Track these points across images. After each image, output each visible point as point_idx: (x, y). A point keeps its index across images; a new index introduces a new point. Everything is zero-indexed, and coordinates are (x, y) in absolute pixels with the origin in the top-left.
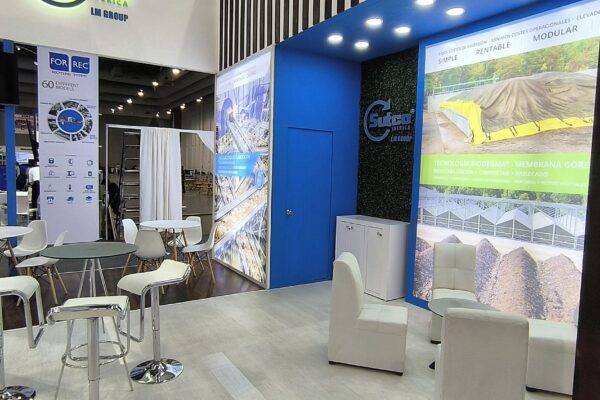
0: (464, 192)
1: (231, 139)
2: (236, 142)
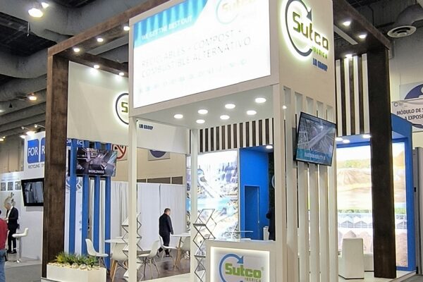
1: (203, 190)
2: (208, 192)
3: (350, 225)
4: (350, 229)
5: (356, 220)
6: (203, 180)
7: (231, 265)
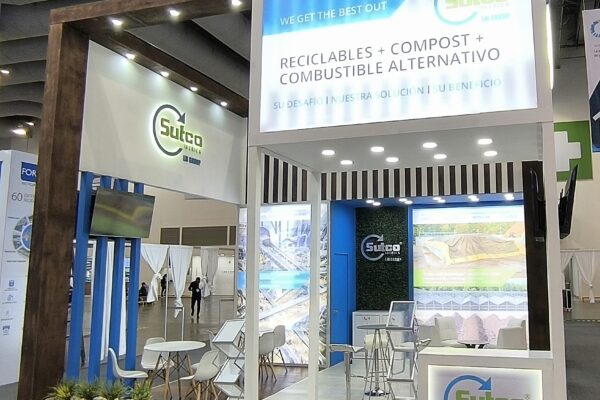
0: (441, 290)
1: (268, 259)
2: (276, 262)
3: (474, 306)
4: (474, 312)
5: (482, 300)
6: (267, 244)
7: (467, 393)
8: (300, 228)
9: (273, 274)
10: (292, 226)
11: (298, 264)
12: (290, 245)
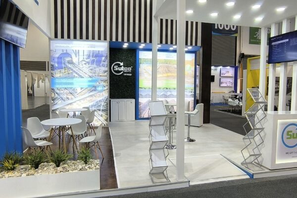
1: (71, 71)
2: (76, 73)
6: (71, 62)
8: (91, 54)
9: (75, 79)
10: (86, 53)
11: (91, 74)
12: (85, 64)
